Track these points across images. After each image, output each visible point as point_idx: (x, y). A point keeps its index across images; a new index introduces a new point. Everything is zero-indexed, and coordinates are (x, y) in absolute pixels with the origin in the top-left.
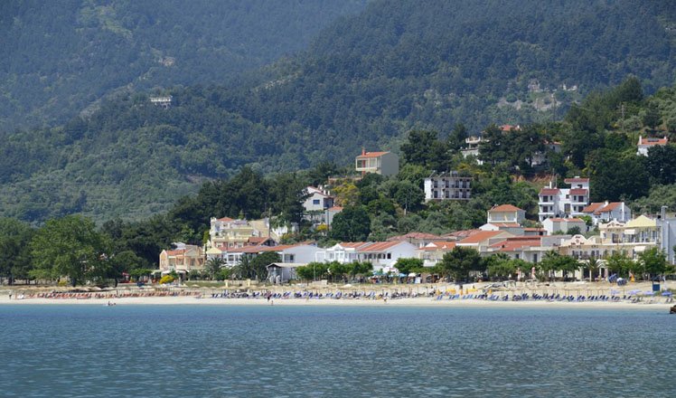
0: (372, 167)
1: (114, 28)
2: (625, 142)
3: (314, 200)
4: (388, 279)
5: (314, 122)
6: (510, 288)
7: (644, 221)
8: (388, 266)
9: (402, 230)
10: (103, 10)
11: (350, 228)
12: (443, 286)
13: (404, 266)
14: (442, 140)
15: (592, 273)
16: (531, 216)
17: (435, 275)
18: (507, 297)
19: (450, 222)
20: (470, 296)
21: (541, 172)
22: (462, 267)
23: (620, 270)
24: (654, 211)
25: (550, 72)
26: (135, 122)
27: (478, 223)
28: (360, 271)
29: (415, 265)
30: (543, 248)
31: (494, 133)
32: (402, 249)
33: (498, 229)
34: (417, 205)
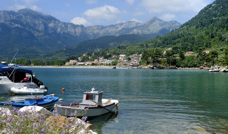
0: (84, 56)
1: (60, 43)
2: (106, 54)
3: (79, 58)
4: (86, 65)
5: (78, 51)
6: (97, 66)
7: (109, 61)
8: (86, 64)
9: (87, 61)
10: (59, 42)
11: (82, 61)
12: (91, 66)
13: (88, 64)
14: (91, 53)
15: (104, 65)
16: (98, 60)
17: (91, 65)
18: (97, 67)
19: (91, 61)
20: (94, 67)
21: (99, 56)
22: (93, 64)
23: (107, 65)
24: (109, 60)
25: (99, 47)
26: (62, 51)
27: (94, 61)
28: (84, 65)
29: (89, 64)
30: (100, 63)
31: (95, 53)
32: (87, 63)
33: (96, 61)
34: (88, 59)
